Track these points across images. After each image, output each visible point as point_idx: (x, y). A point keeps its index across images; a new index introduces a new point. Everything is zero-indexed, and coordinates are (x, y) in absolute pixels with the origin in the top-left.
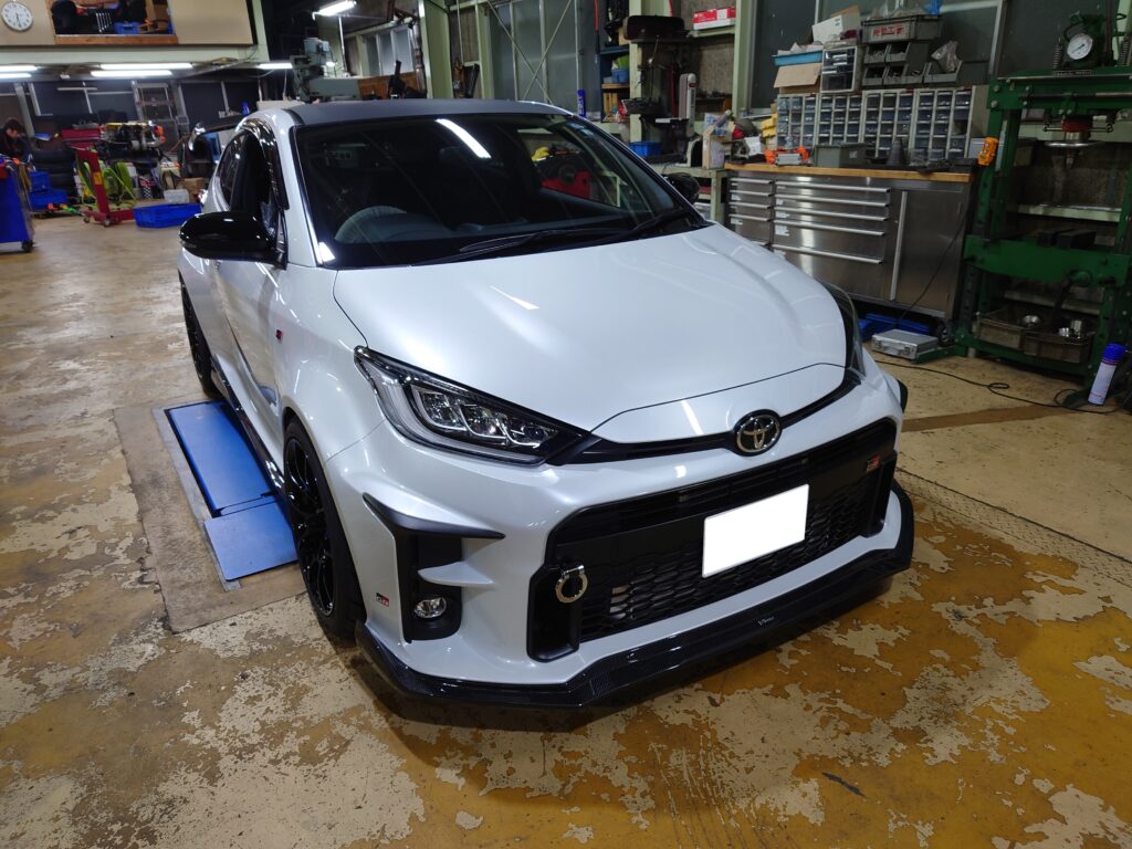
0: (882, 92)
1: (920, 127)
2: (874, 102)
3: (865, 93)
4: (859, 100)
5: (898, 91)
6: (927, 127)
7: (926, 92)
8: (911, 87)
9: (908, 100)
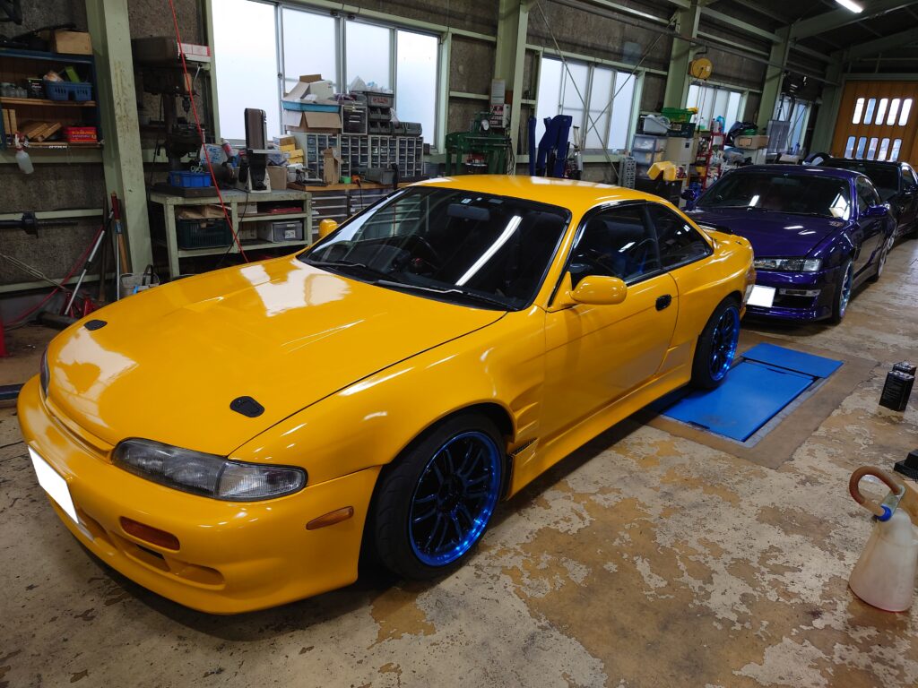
0: (380, 136)
1: (400, 157)
2: (374, 142)
3: (370, 137)
4: (366, 141)
5: (388, 137)
6: (404, 158)
7: (402, 138)
8: (395, 136)
9: (392, 143)
